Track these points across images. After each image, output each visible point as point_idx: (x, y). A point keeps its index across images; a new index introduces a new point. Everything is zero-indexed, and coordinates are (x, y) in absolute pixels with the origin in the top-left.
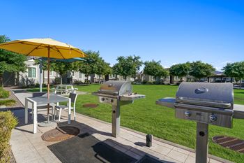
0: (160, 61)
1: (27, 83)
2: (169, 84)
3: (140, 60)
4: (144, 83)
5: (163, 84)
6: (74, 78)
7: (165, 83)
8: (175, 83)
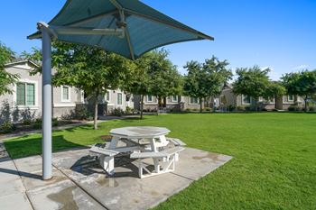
0: (268, 70)
1: (15, 119)
2: (274, 111)
3: (227, 68)
4: (231, 109)
5: (265, 110)
6: (110, 104)
7: (267, 107)
8: (285, 108)
